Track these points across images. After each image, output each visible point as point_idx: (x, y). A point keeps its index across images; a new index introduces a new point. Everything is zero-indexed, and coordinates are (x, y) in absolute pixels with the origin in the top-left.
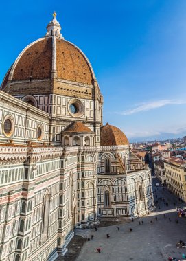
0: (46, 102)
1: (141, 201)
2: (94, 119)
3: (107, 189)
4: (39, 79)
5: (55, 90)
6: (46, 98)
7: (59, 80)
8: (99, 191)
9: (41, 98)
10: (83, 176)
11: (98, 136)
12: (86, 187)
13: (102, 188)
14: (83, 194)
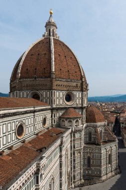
0: (48, 96)
1: (109, 165)
2: (82, 105)
3: (89, 155)
4: (42, 78)
5: (55, 87)
6: (48, 93)
7: (57, 79)
8: (84, 156)
9: (44, 93)
10: (74, 147)
11: (84, 116)
12: (76, 155)
13: (86, 154)
14: (74, 160)
